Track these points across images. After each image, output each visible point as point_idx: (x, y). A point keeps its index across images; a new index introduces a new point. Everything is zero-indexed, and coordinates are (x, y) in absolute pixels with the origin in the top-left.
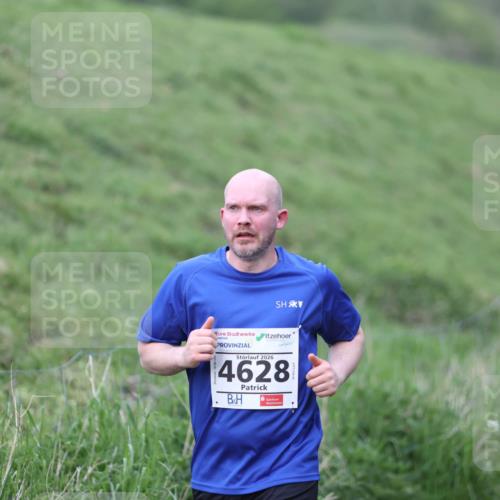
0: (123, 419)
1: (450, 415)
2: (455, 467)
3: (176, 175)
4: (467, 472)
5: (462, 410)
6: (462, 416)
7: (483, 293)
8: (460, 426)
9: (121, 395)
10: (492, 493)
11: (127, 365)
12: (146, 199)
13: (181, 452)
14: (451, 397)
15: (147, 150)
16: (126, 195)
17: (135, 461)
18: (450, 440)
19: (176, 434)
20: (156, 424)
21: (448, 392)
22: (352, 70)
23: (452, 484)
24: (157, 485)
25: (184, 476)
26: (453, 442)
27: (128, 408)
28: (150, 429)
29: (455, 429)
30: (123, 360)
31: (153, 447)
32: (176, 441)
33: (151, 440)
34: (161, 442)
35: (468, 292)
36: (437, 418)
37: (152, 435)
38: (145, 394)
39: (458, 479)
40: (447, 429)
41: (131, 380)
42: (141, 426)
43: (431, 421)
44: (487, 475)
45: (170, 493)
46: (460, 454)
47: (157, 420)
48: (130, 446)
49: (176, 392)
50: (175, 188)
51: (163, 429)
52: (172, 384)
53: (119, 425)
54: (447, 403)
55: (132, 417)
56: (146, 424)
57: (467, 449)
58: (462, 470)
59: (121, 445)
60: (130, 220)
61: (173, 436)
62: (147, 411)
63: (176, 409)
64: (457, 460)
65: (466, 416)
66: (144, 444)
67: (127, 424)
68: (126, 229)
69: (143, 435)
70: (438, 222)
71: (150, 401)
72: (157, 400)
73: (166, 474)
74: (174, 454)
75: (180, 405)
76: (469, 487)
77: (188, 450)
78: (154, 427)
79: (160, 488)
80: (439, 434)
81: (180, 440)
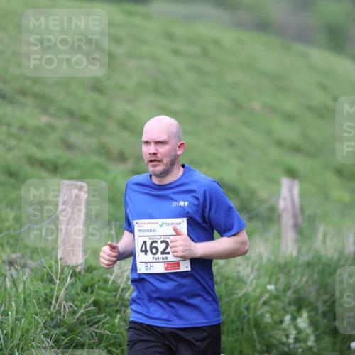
0: (8, 284)
1: (240, 280)
2: (244, 317)
3: (45, 111)
4: (252, 321)
5: (248, 276)
6: (249, 281)
7: (263, 194)
8: (248, 289)
9: (7, 267)
10: (270, 337)
11: (11, 246)
12: (23, 128)
13: (50, 308)
14: (241, 268)
15: (24, 93)
16: (9, 125)
17: (16, 314)
18: (240, 298)
19: (46, 295)
20: (31, 288)
21: (239, 265)
22: (169, 36)
23: (242, 330)
24: (32, 331)
25: (52, 325)
26: (243, 300)
27: (12, 276)
28: (27, 291)
29: (244, 291)
30: (8, 243)
31: (29, 304)
32: (46, 300)
33: (28, 299)
34: (34, 300)
35: (252, 193)
36: (231, 283)
37: (29, 295)
38: (24, 266)
39: (246, 327)
40: (238, 291)
41: (14, 256)
42: (20, 289)
43: (226, 285)
44: (267, 323)
45: (42, 336)
46: (248, 309)
47: (32, 285)
48: (13, 303)
49: (45, 264)
50: (45, 119)
51: (37, 291)
52: (43, 260)
53: (5, 288)
54: (238, 272)
55: (14, 282)
56: (24, 287)
57: (252, 305)
58: (249, 320)
59: (7, 303)
60: (12, 142)
61: (44, 296)
62: (25, 278)
63: (45, 277)
64: (246, 313)
65: (252, 281)
66: (23, 302)
67: (11, 288)
68: (10, 149)
69: (23, 296)
70: (231, 144)
71: (27, 271)
72: (32, 270)
73: (39, 323)
74: (45, 309)
75: (48, 274)
76: (254, 332)
77: (55, 306)
78: (30, 290)
79: (35, 333)
80: (232, 294)
81: (49, 300)
